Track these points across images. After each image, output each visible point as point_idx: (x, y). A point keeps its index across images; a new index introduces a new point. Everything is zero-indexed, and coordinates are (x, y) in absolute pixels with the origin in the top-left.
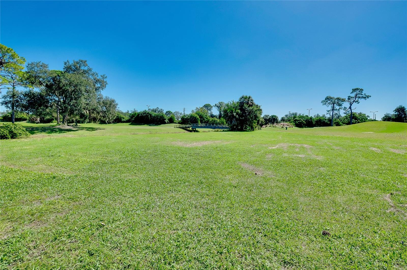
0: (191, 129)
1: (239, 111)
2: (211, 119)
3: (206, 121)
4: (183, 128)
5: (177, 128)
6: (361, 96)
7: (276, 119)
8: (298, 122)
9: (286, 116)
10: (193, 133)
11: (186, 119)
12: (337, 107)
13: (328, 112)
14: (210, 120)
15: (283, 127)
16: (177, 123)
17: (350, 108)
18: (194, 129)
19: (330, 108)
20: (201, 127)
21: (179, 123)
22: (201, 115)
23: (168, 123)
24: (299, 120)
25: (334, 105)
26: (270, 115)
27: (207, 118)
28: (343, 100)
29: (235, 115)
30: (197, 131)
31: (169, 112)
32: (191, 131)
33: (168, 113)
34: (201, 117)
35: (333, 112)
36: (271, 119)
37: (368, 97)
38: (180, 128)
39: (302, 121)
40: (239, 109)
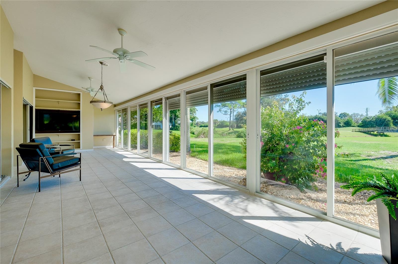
0: (375, 133)
4: (364, 132)
5: (356, 132)
10: (379, 138)
11: (369, 122)
16: (356, 127)
18: (382, 134)
20: (393, 131)
21: (358, 126)
22: (394, 116)
23: (343, 127)
30: (386, 136)
31: (345, 114)
32: (376, 135)
33: (343, 115)
34: (395, 118)
38: (360, 132)
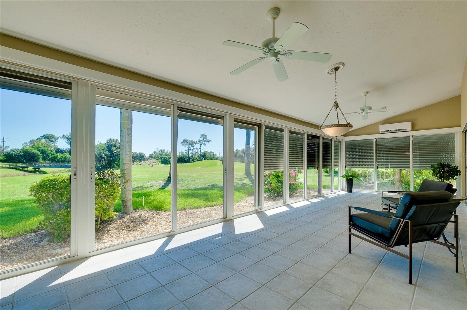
1: (107, 152)
2: (59, 155)
3: (51, 158)
4: (15, 169)
6: (206, 140)
7: (144, 156)
8: (164, 160)
9: (155, 152)
12: (192, 148)
13: (185, 152)
14: (59, 157)
15: (149, 165)
17: (200, 148)
18: (37, 170)
19: (187, 148)
22: (42, 150)
24: (164, 158)
25: (189, 146)
26: (138, 153)
27: (52, 155)
28: (196, 143)
29: (103, 156)
30: (44, 172)
32: (32, 172)
34: (43, 152)
35: (189, 152)
36: (138, 156)
37: (210, 141)
38: (9, 168)
39: (167, 158)
40: (107, 151)
